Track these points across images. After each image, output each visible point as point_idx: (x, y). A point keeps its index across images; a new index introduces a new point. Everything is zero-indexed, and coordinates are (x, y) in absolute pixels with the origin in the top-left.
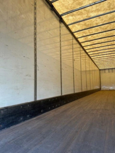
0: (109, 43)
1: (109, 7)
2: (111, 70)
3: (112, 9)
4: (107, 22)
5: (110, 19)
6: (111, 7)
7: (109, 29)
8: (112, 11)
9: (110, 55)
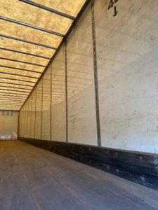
0: (10, 76)
1: (16, 32)
2: (6, 113)
3: (20, 36)
4: (11, 49)
5: (15, 46)
6: (19, 33)
7: (11, 57)
8: (19, 38)
9: (7, 92)
